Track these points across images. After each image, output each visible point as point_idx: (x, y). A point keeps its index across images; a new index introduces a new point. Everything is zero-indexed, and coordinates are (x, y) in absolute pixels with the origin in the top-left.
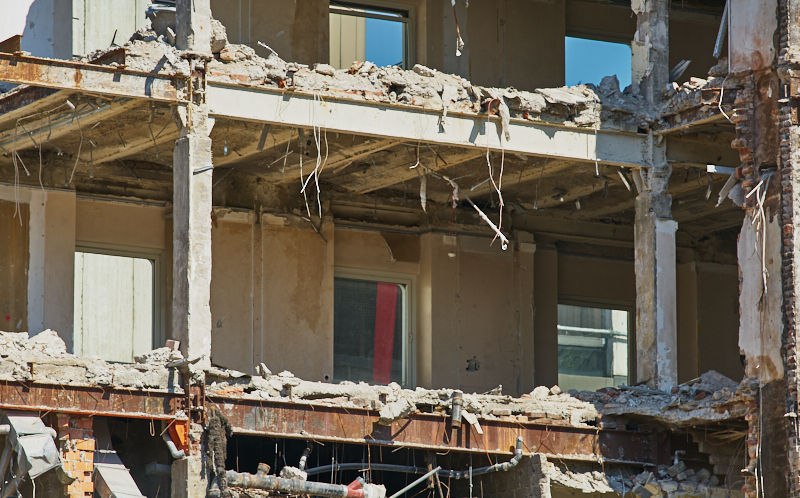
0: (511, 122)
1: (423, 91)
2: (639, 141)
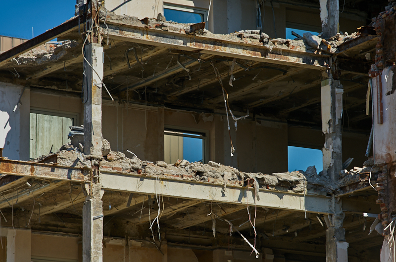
0: (260, 191)
1: (214, 175)
2: (327, 200)
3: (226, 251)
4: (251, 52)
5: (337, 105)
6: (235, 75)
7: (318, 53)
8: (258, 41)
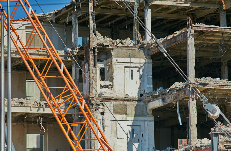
0: (45, 108)
1: (27, 103)
2: (73, 109)
3: (51, 125)
4: (43, 56)
5: (77, 74)
6: (40, 64)
7: (70, 55)
8: (45, 52)
